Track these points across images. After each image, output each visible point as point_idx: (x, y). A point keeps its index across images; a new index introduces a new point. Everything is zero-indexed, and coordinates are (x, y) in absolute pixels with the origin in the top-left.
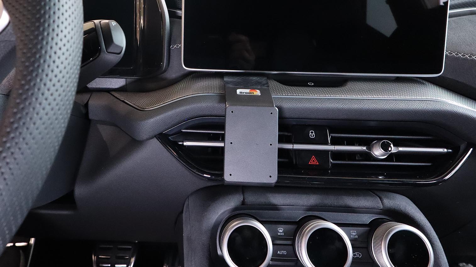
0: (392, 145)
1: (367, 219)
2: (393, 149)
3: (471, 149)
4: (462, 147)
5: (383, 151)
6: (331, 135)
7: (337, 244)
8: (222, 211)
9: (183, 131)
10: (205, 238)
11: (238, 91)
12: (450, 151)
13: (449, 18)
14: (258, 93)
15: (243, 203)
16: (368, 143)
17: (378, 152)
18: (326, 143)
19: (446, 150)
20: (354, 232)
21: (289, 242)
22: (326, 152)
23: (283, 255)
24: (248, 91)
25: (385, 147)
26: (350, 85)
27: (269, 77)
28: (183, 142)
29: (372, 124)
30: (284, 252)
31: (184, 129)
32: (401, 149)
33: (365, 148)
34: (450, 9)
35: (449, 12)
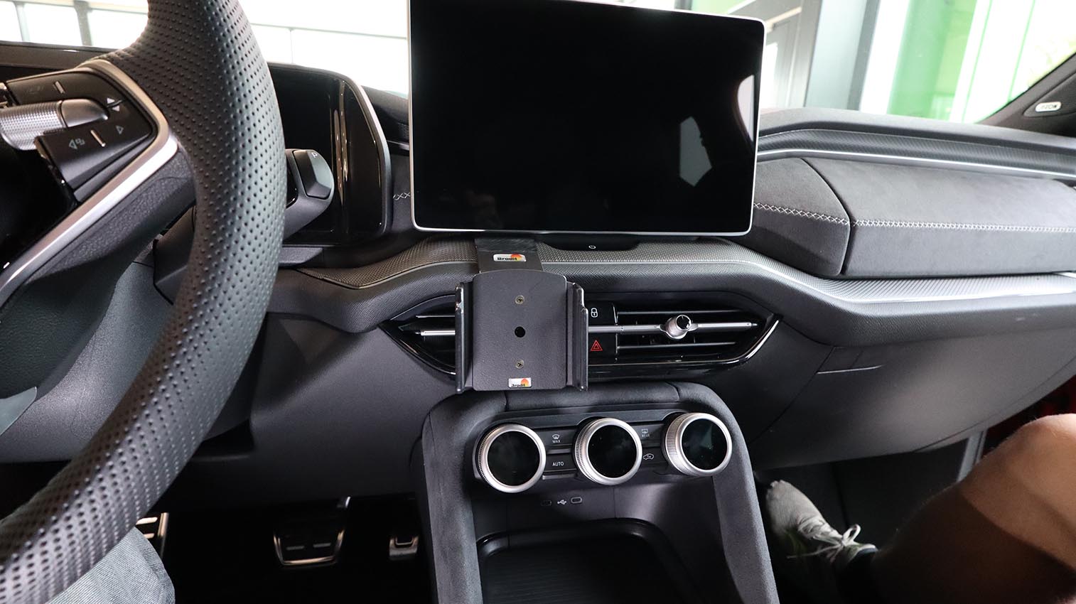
0: (690, 322)
1: (661, 415)
2: (691, 327)
3: (777, 322)
4: (769, 319)
5: (679, 328)
6: (618, 313)
7: (625, 443)
8: (478, 422)
9: (419, 317)
10: (457, 458)
11: (496, 257)
12: (756, 325)
13: (758, 161)
14: (522, 258)
15: (507, 408)
16: (663, 321)
17: (675, 331)
18: (613, 324)
19: (750, 324)
20: (645, 430)
21: (567, 451)
22: (613, 334)
23: (560, 467)
24: (509, 256)
25: (682, 324)
26: (642, 248)
27: (537, 238)
28: (420, 331)
29: (669, 296)
30: (561, 463)
31: (419, 315)
32: (701, 326)
33: (659, 327)
34: (758, 151)
35: (757, 154)
